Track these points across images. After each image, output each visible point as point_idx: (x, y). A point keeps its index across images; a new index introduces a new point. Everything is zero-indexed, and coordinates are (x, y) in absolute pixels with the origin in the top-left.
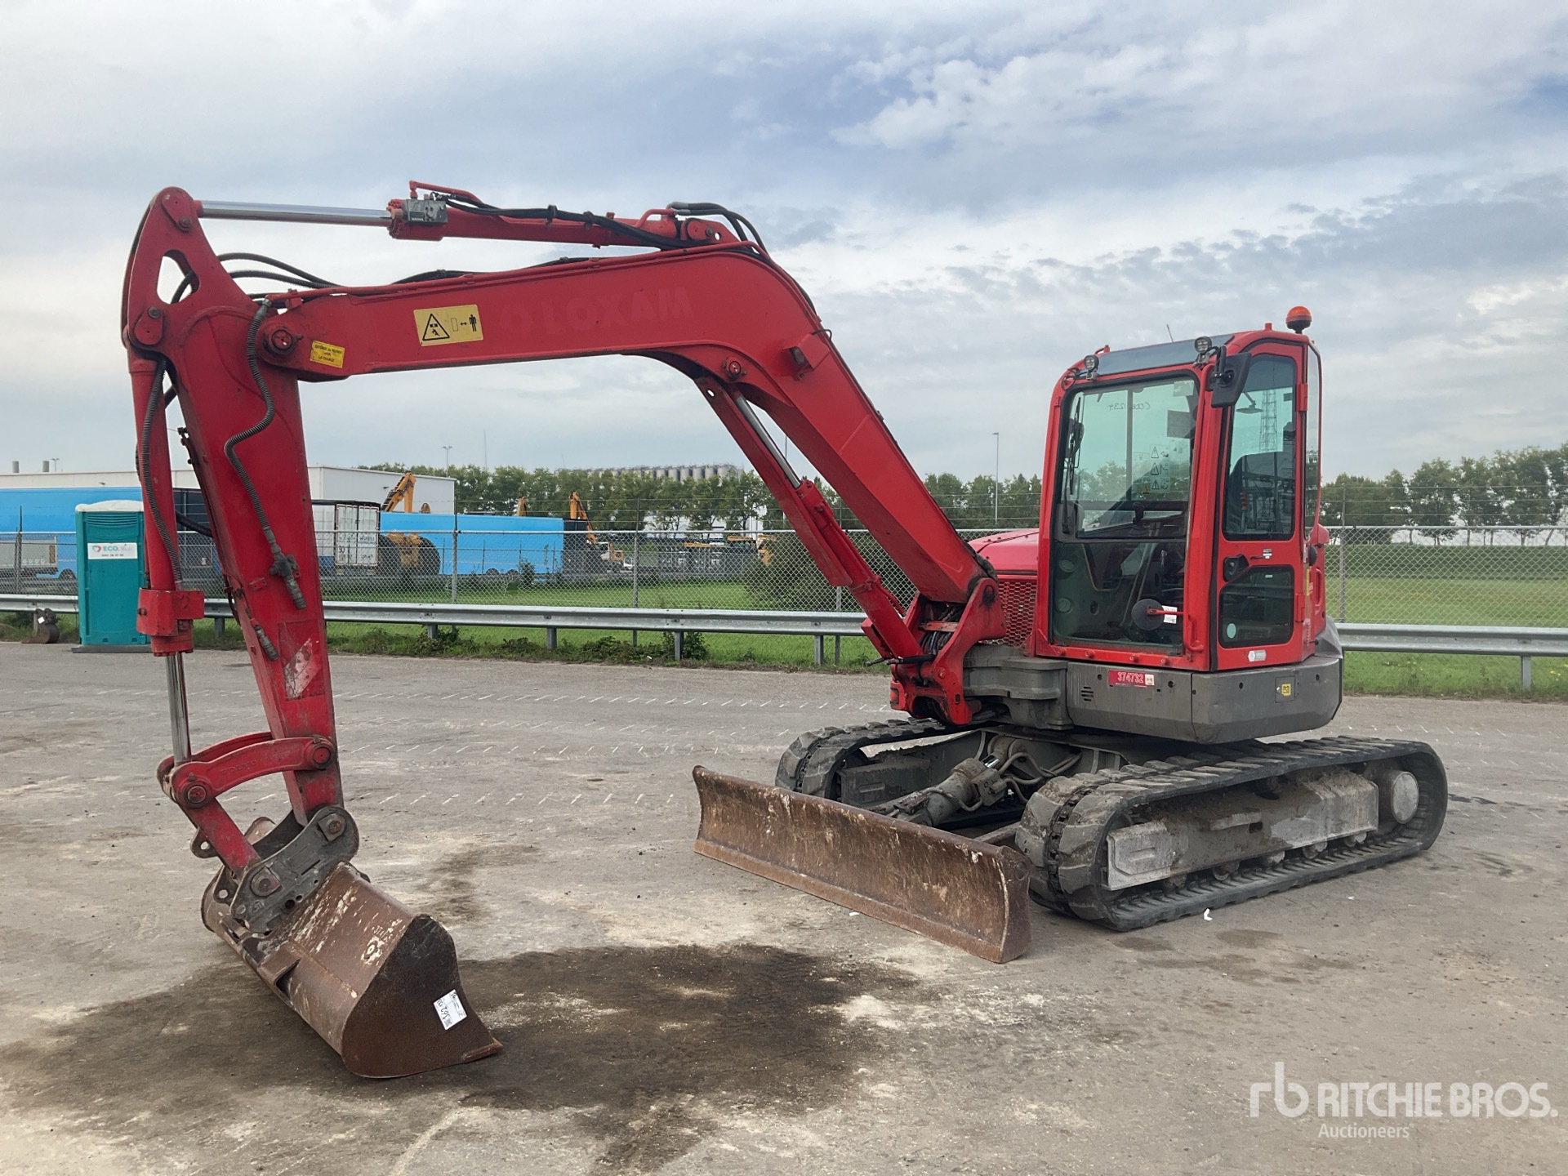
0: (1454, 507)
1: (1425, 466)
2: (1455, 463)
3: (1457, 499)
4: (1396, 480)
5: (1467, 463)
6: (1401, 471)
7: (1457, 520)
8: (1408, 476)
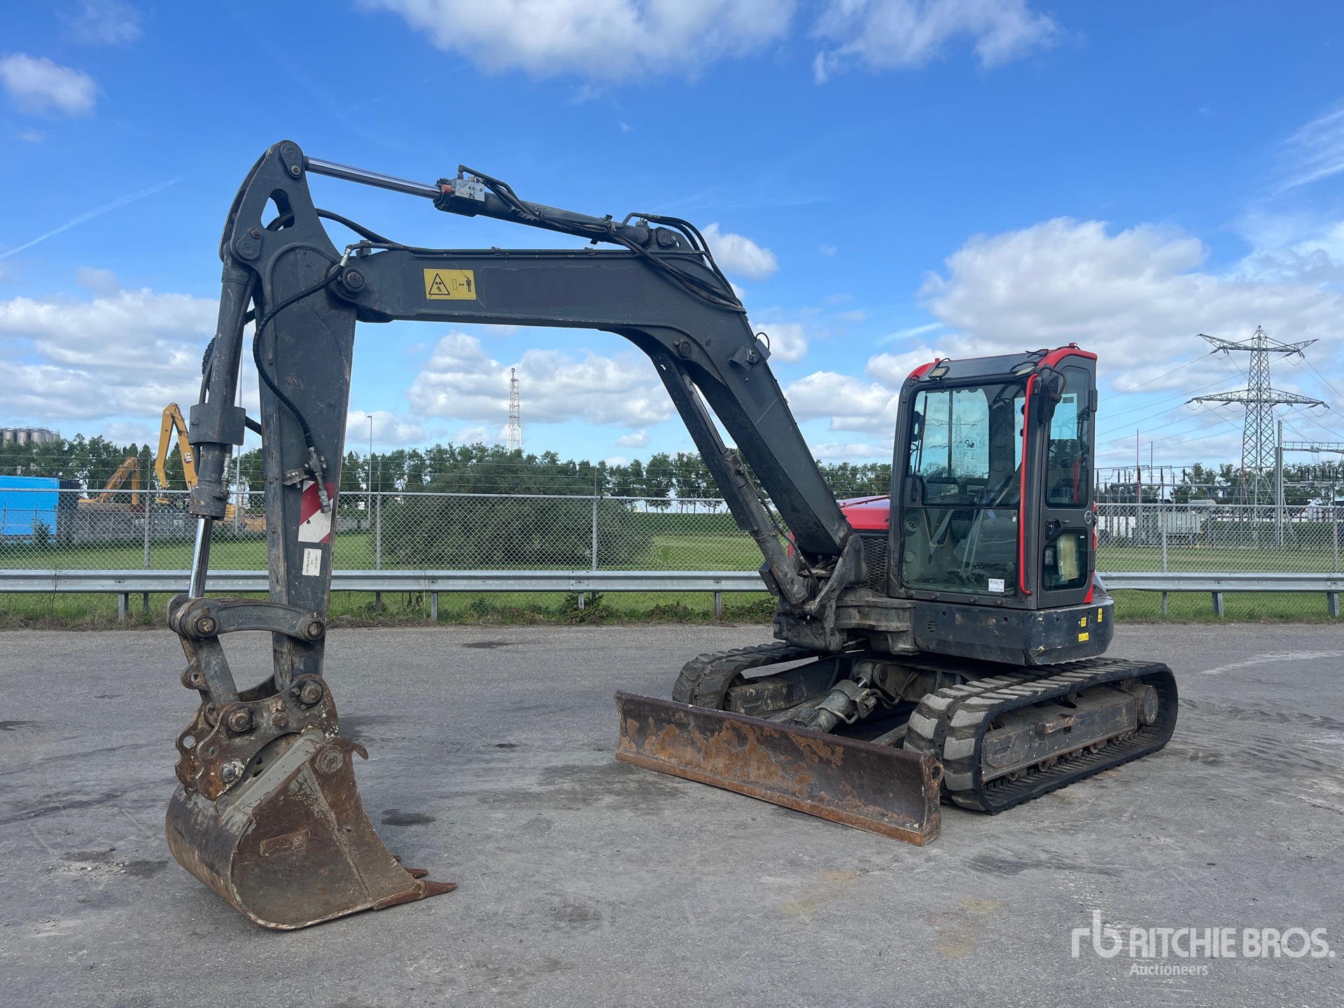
0: (672, 485)
1: (655, 457)
2: (673, 457)
3: (674, 481)
4: (637, 464)
5: (681, 456)
6: (640, 461)
7: (672, 494)
8: (645, 463)
